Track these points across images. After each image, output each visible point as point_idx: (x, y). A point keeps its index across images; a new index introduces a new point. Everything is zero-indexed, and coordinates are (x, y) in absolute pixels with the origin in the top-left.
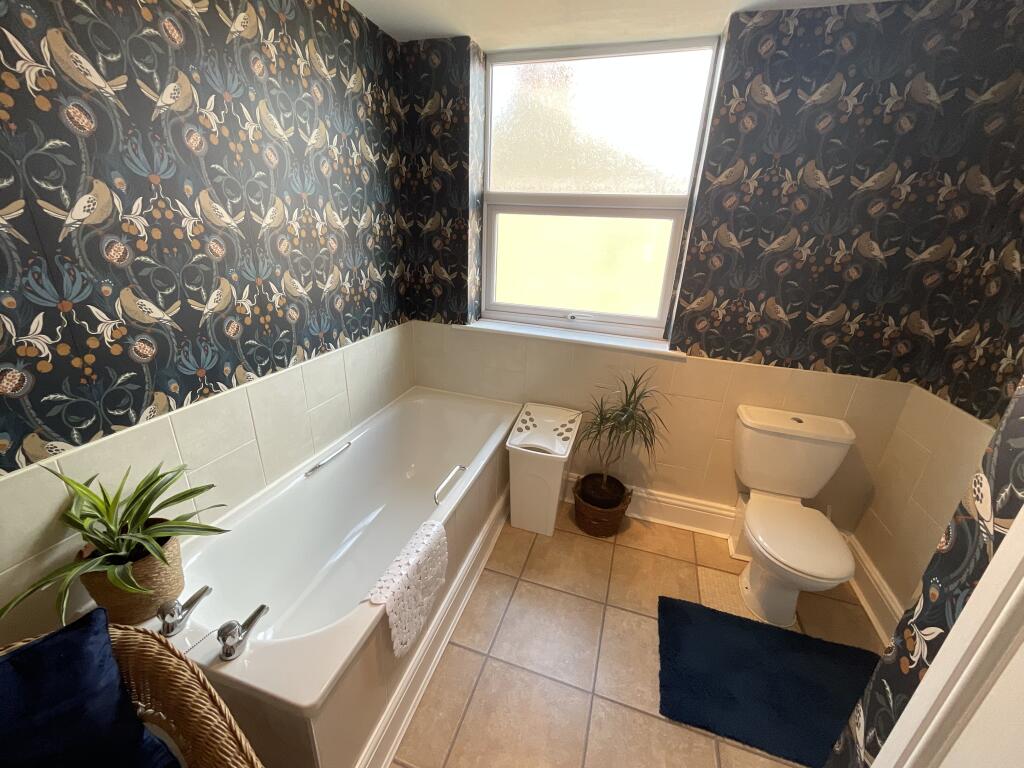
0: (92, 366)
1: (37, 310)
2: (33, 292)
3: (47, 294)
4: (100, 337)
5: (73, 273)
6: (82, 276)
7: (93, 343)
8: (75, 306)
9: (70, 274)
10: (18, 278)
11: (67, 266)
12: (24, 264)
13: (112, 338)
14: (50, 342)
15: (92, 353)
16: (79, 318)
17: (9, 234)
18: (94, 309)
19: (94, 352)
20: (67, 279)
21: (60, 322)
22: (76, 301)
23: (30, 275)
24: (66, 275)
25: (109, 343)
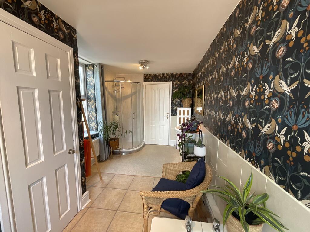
0: (293, 158)
1: (286, 125)
2: (287, 119)
3: (291, 120)
4: (303, 148)
5: (304, 114)
6: (308, 116)
7: (298, 149)
8: (299, 129)
9: (303, 114)
10: (285, 112)
11: (303, 110)
12: (289, 107)
13: (308, 151)
14: (285, 139)
15: (296, 153)
16: (298, 135)
17: (289, 95)
18: (306, 133)
19: (297, 153)
20: (301, 116)
21: (291, 134)
22: (300, 127)
23: (289, 112)
24: (301, 113)
25: (305, 153)
